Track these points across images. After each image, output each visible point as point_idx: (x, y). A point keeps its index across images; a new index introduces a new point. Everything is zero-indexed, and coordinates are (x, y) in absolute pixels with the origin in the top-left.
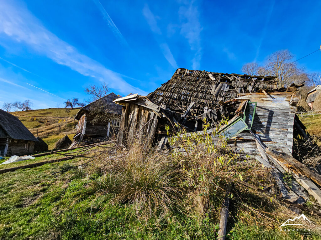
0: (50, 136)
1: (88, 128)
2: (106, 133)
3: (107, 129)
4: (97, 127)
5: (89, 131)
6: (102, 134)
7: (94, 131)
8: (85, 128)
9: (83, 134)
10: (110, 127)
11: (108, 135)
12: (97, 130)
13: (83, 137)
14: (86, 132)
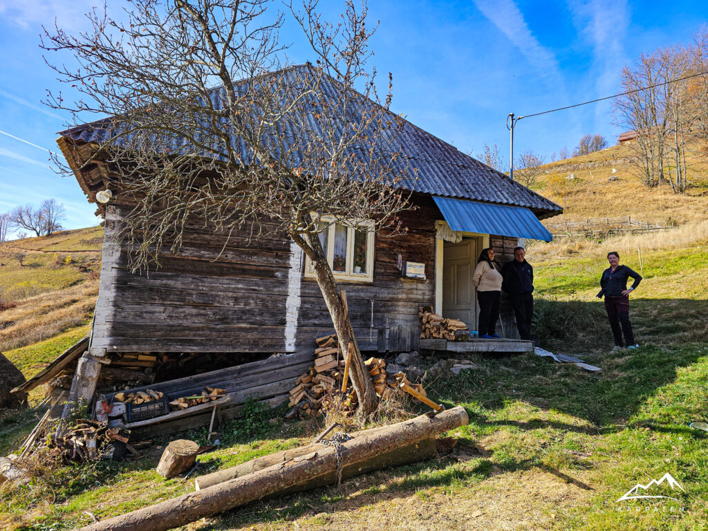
1: (130, 296)
2: (273, 331)
3: (281, 298)
4: (207, 287)
5: (147, 326)
6: (244, 345)
7: (185, 323)
8: (112, 299)
9: (95, 353)
10: (303, 280)
11: (293, 345)
12: (207, 315)
13: (94, 373)
14: (119, 330)
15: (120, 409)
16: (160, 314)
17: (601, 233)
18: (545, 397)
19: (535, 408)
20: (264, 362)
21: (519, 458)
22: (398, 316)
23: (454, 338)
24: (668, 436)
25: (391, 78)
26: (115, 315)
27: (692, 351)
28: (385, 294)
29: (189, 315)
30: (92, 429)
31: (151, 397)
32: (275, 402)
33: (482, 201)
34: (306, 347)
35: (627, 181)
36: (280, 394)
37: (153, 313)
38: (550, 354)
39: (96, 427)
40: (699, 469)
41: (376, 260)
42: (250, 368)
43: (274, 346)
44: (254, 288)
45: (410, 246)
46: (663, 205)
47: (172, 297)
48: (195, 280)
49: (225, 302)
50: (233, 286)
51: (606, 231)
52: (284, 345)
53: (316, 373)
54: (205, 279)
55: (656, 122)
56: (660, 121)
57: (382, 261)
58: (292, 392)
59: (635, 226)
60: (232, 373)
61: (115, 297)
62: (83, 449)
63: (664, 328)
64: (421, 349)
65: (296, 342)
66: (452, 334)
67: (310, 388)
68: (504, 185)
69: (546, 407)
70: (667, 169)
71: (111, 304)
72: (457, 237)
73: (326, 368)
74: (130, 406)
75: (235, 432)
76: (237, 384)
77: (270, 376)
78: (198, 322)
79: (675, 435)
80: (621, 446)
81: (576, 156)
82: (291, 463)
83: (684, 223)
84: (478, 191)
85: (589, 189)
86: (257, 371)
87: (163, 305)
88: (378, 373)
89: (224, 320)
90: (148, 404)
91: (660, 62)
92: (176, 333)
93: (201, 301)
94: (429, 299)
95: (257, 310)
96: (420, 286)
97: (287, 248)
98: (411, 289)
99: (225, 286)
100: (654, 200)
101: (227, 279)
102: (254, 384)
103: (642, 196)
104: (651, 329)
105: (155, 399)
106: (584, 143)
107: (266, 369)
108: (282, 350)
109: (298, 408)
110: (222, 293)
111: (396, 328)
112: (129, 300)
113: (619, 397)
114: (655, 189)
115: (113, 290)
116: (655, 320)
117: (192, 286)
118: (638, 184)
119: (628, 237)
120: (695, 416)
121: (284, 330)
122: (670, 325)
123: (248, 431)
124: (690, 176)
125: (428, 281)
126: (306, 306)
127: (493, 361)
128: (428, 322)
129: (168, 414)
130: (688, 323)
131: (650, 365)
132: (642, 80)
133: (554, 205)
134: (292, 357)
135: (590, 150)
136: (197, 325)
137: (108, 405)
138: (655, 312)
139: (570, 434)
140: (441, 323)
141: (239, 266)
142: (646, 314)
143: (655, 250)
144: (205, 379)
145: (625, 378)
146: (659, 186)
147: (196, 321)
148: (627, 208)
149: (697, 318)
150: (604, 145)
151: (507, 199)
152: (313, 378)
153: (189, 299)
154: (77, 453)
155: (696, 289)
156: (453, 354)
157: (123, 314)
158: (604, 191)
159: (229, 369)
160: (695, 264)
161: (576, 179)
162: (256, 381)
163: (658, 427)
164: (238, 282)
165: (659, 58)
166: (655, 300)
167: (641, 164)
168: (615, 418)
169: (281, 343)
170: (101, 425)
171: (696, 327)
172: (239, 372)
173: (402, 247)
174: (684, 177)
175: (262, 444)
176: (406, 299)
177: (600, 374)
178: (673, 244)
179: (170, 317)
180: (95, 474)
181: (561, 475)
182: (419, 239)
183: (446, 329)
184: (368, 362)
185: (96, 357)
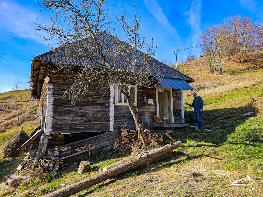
0: (10, 128)
1: (58, 114)
2: (106, 124)
3: (108, 112)
4: (83, 110)
5: (64, 124)
6: (97, 129)
7: (77, 122)
8: (52, 115)
9: (47, 134)
10: (115, 106)
11: (113, 128)
12: (84, 119)
13: (46, 142)
14: (54, 126)
15: (57, 153)
16: (68, 120)
17: (197, 89)
18: (198, 139)
19: (196, 142)
20: (103, 135)
21: (197, 155)
22: (145, 117)
23: (166, 123)
24: (238, 145)
25: (153, 40)
26: (53, 121)
27: (238, 123)
28: (141, 110)
29: (78, 119)
30: (50, 160)
31: (67, 149)
32: (108, 148)
33: (170, 78)
34: (117, 129)
35: (204, 71)
36: (110, 145)
37: (66, 119)
38: (195, 127)
39: (51, 159)
40: (250, 152)
41: (138, 99)
42: (99, 137)
43: (107, 129)
44: (99, 109)
45: (148, 94)
46: (216, 79)
47: (72, 114)
48: (79, 108)
49: (90, 115)
50: (92, 109)
51: (199, 88)
52: (110, 129)
53: (122, 137)
54: (83, 107)
55: (212, 50)
56: (214, 50)
57: (139, 99)
58: (114, 144)
59: (208, 86)
60: (93, 139)
61: (53, 114)
62: (48, 167)
63: (227, 117)
64: (153, 128)
65: (114, 127)
66: (165, 122)
67: (120, 142)
68: (175, 73)
69: (200, 141)
70: (217, 66)
71: (51, 117)
72: (163, 90)
73: (125, 135)
74: (60, 152)
75: (97, 159)
76: (95, 143)
77: (106, 139)
78: (81, 122)
79: (240, 145)
80: (226, 149)
81: (186, 62)
82: (134, 160)
83: (224, 84)
84: (169, 75)
85: (192, 73)
86: (101, 138)
87: (69, 117)
88: (148, 134)
89: (89, 121)
90: (66, 151)
91: (213, 30)
92: (74, 126)
93: (82, 115)
94: (155, 111)
95: (100, 117)
96: (152, 107)
97: (109, 95)
98: (149, 108)
99: (90, 109)
100: (214, 77)
101: (90, 107)
102: (101, 142)
103: (209, 76)
104: (223, 117)
105: (69, 149)
106: (188, 58)
107: (104, 137)
108: (109, 130)
109: (117, 149)
110: (88, 112)
111: (145, 121)
112: (57, 115)
113: (221, 137)
114: (213, 73)
115: (52, 112)
116: (224, 115)
117: (78, 110)
118: (208, 71)
119: (206, 90)
120: (244, 140)
121: (109, 124)
122: (229, 116)
123: (101, 158)
124: (224, 68)
125: (154, 105)
126: (116, 115)
127: (178, 130)
128: (156, 119)
129: (74, 154)
130: (234, 115)
131: (227, 127)
132: (208, 36)
133: (192, 79)
134: (113, 133)
135: (190, 60)
136: (81, 123)
137: (53, 152)
138: (223, 112)
139: (210, 148)
140: (161, 119)
141: (93, 102)
142: (220, 113)
143: (216, 93)
144: (84, 141)
145: (221, 132)
146: (214, 72)
147: (80, 122)
148: (205, 80)
149: (236, 113)
150: (195, 58)
151: (178, 77)
152: (121, 139)
153: (78, 114)
154: (47, 168)
155: (234, 105)
156: (165, 128)
157: (56, 121)
158: (197, 74)
159: (92, 138)
160: (230, 97)
161: (187, 70)
162: (101, 141)
163: (235, 143)
164: (94, 108)
165: (212, 29)
166: (221, 109)
167: (208, 65)
168: (221, 142)
169: (108, 128)
170: (53, 159)
171: (237, 116)
172: (95, 138)
173: (145, 94)
174: (222, 69)
175: (110, 161)
176: (148, 111)
177: (212, 131)
178: (222, 91)
179: (72, 121)
180: (55, 174)
181: (212, 157)
182: (151, 91)
183: (163, 120)
184: (145, 131)
185: (47, 136)
